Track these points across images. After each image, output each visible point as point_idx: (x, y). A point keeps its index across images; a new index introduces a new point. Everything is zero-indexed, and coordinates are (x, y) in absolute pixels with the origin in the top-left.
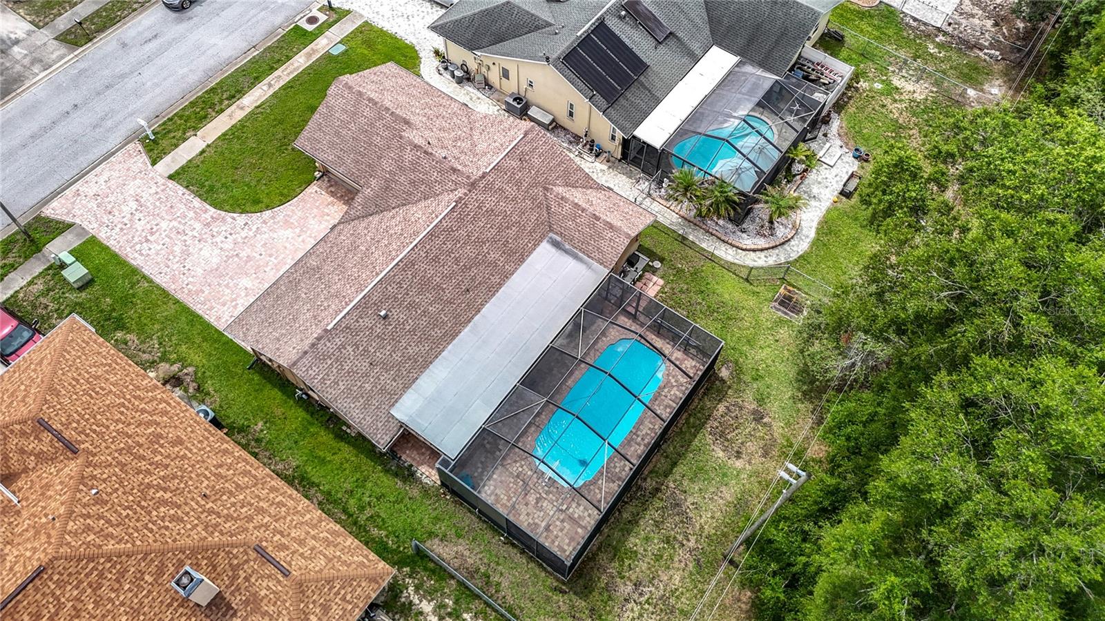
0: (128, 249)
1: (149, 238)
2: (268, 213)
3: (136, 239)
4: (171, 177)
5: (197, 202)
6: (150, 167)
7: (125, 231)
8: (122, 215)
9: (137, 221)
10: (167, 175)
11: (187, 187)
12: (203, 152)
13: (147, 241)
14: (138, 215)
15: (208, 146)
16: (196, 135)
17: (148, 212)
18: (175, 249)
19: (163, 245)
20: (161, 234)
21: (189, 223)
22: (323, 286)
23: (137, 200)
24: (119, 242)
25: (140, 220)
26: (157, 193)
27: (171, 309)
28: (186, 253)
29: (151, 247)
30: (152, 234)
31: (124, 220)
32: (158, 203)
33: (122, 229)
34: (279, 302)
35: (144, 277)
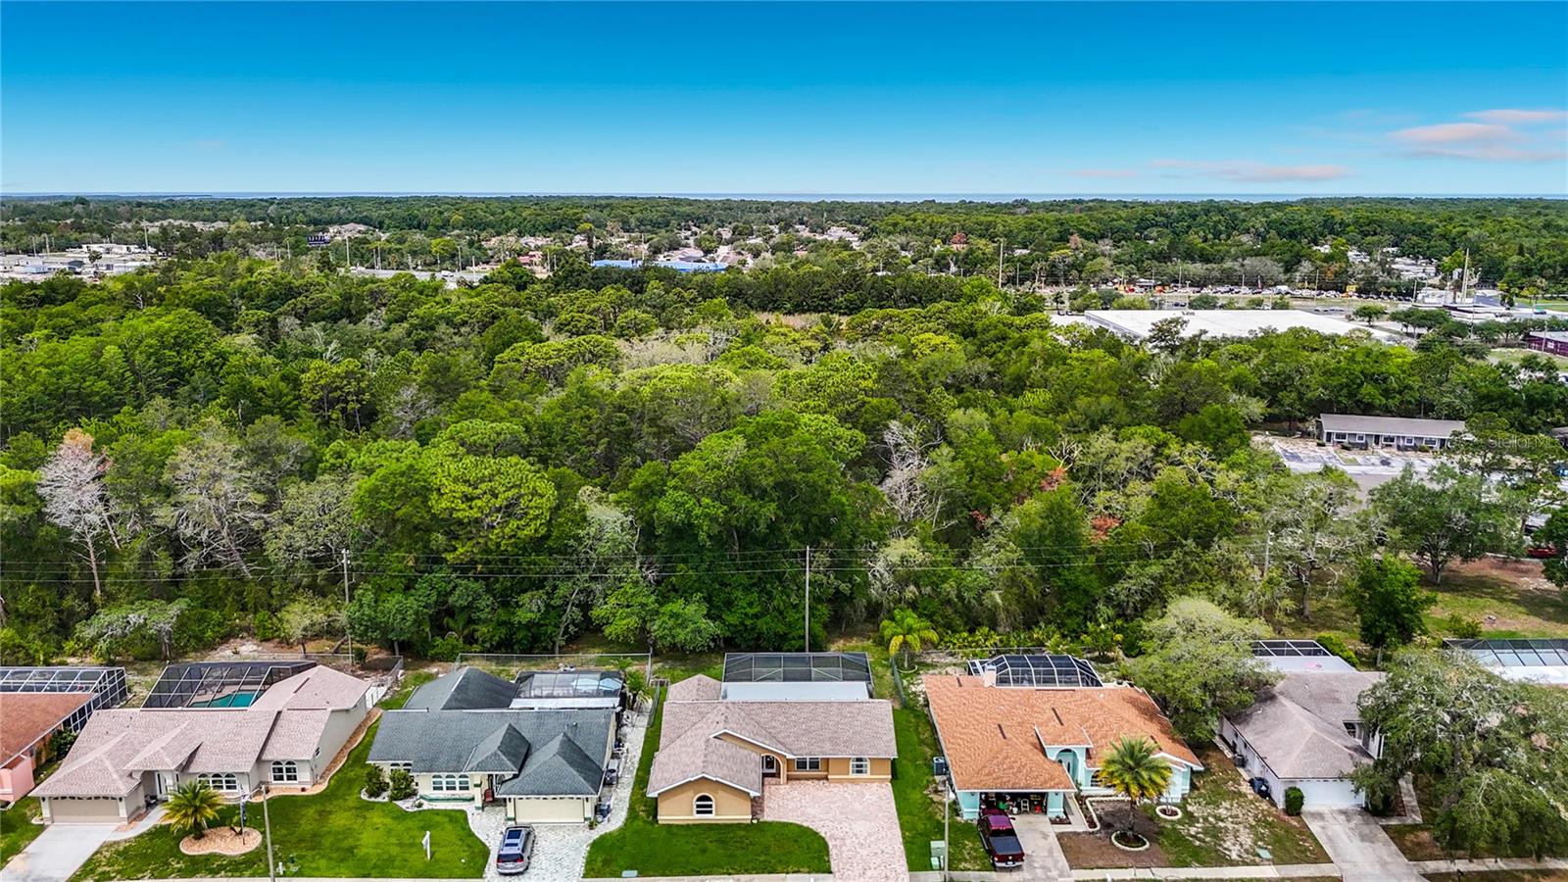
2: (805, 824)
4: (831, 872)
5: (833, 852)
10: (831, 875)
11: (829, 861)
12: (794, 872)
15: (787, 873)
18: (873, 840)
19: (877, 845)
26: (848, 869)
27: (905, 818)
28: (870, 834)
32: (854, 863)
35: (904, 838)
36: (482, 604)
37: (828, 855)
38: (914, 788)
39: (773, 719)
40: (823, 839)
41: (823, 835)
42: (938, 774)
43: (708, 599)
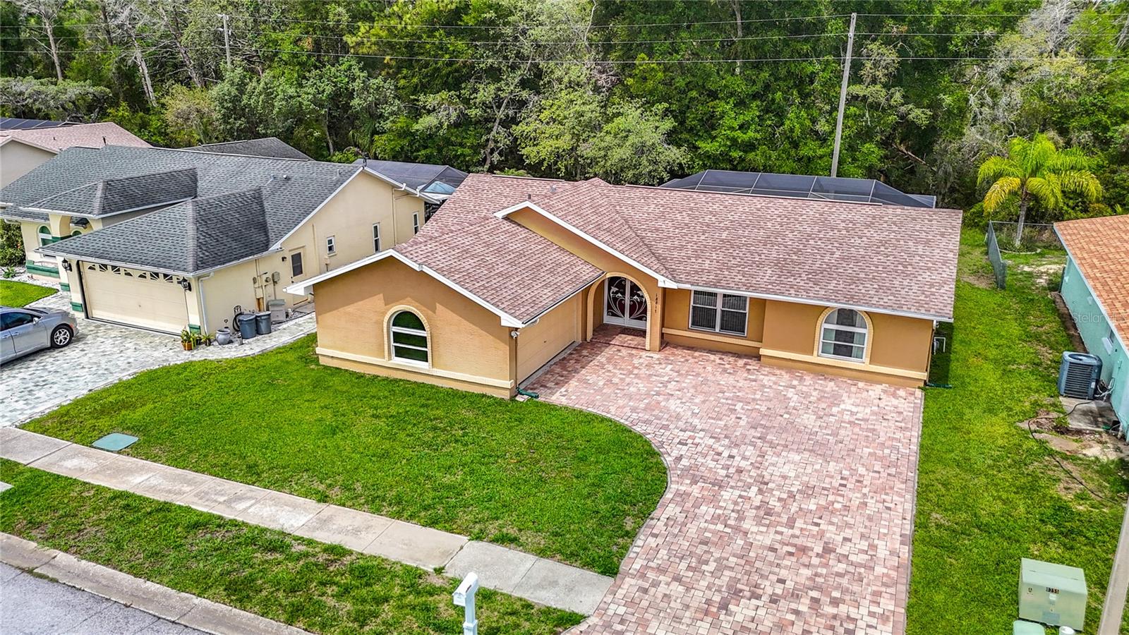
0: (879, 570)
1: (819, 549)
3: (841, 567)
5: (668, 510)
6: (593, 620)
7: (836, 594)
8: (792, 617)
9: (790, 584)
10: (608, 581)
13: (828, 550)
14: (768, 588)
16: (439, 571)
17: (749, 573)
18: (813, 507)
19: (817, 525)
20: (793, 536)
21: (731, 507)
22: (812, 242)
23: (724, 606)
24: (877, 594)
25: (782, 581)
26: (677, 579)
29: (840, 539)
30: (804, 550)
31: (803, 608)
32: (712, 566)
33: (835, 602)
34: (862, 275)
36: (387, 110)
37: (645, 515)
38: (991, 411)
39: (662, 216)
40: (664, 471)
41: (668, 460)
42: (1070, 393)
43: (680, 116)
